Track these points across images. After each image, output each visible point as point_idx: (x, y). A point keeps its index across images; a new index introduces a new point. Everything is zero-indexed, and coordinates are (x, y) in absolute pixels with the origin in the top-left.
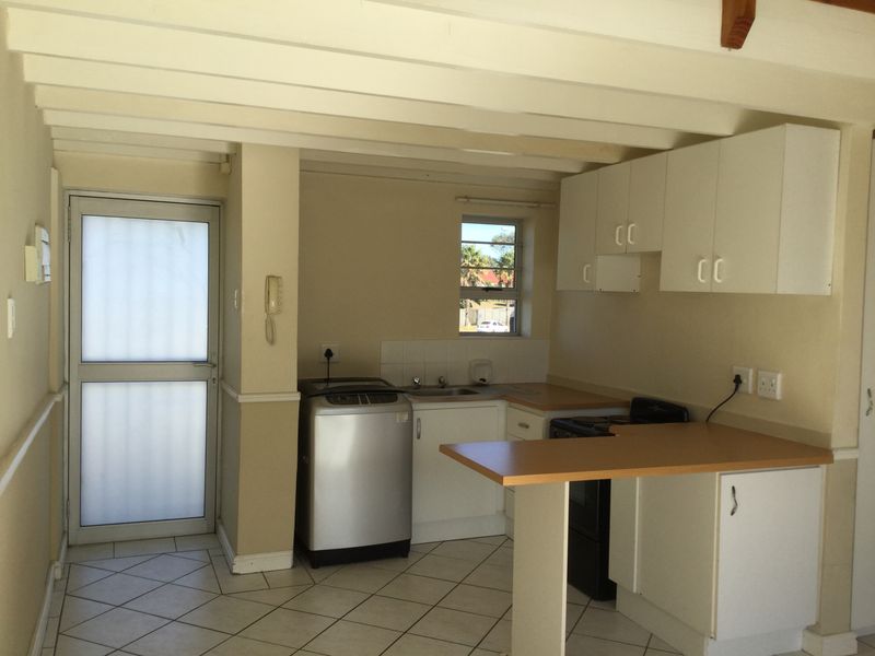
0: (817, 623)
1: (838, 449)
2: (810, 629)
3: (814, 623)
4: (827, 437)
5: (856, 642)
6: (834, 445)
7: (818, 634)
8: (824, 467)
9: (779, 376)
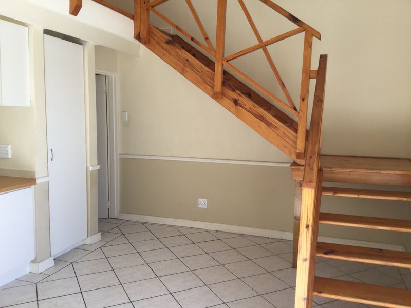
0: (36, 258)
1: (39, 178)
2: (33, 262)
3: (34, 259)
4: (34, 173)
5: (53, 261)
6: (37, 176)
7: (37, 263)
8: (33, 187)
9: (9, 147)
